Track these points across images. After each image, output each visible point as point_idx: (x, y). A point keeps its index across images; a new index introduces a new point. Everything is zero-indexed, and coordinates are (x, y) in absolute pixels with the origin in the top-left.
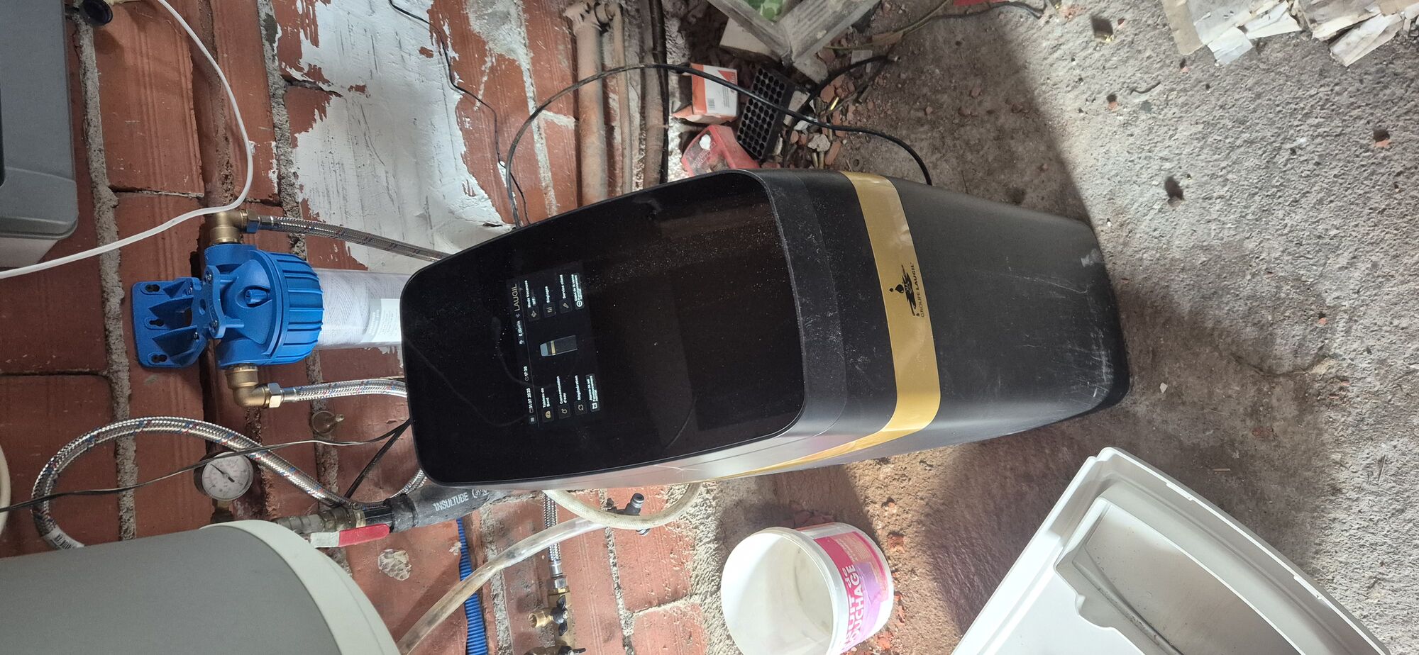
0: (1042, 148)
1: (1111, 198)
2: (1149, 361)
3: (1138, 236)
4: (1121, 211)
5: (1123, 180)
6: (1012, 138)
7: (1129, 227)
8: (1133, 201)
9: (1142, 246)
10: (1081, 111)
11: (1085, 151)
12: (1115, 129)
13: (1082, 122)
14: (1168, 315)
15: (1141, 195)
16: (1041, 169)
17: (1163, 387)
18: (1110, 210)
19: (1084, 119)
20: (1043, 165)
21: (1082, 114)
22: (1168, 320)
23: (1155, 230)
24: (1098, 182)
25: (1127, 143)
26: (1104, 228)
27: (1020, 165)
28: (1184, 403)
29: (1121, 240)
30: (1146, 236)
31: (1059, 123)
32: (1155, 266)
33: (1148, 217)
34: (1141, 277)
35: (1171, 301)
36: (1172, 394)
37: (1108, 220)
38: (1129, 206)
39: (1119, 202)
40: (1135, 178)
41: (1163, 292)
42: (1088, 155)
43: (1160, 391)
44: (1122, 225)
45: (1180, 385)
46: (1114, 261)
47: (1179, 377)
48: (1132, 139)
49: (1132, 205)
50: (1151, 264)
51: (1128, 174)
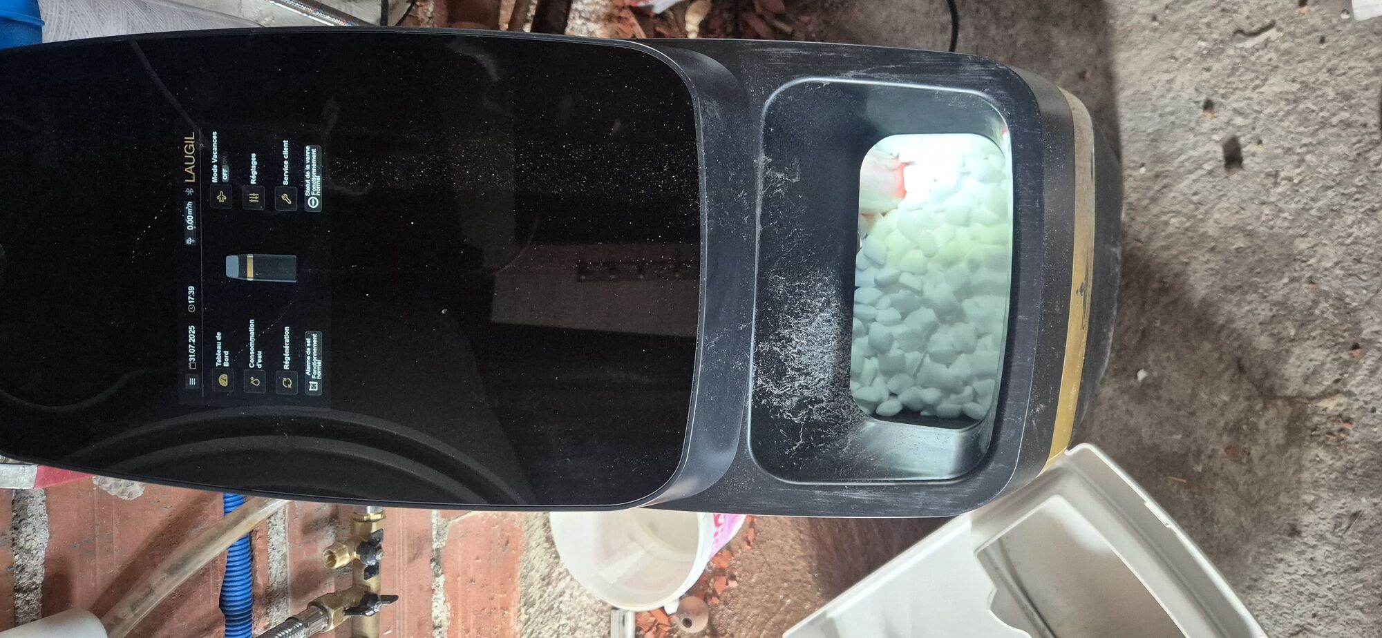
0: (1091, 50)
1: (1156, 138)
2: (1134, 342)
3: (1172, 194)
4: (1159, 159)
5: (1177, 122)
6: (1056, 25)
7: (1166, 181)
8: (1181, 152)
9: (1173, 208)
10: (1154, 18)
11: (1144, 72)
12: (1190, 56)
13: (1152, 34)
14: (1176, 296)
15: (1194, 147)
16: (1082, 76)
17: (1142, 375)
18: (1149, 154)
19: (1155, 30)
20: (1085, 72)
21: (1155, 24)
22: (1175, 302)
23: (1195, 194)
24: (1146, 114)
25: (1198, 79)
26: (1135, 173)
27: (1056, 63)
28: (1158, 398)
29: (1150, 194)
30: (1181, 198)
31: (1122, 24)
32: (1182, 236)
33: (1193, 177)
34: (1159, 244)
35: (1184, 283)
36: (1149, 385)
37: (1143, 165)
38: (1174, 156)
39: (1163, 147)
40: (1193, 124)
41: (1178, 268)
42: (1145, 78)
43: (1136, 377)
44: (1157, 176)
45: (1162, 377)
46: (1132, 215)
47: (1164, 368)
48: (1206, 75)
49: (1179, 155)
50: (1176, 233)
51: (1187, 116)
